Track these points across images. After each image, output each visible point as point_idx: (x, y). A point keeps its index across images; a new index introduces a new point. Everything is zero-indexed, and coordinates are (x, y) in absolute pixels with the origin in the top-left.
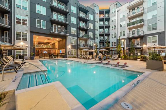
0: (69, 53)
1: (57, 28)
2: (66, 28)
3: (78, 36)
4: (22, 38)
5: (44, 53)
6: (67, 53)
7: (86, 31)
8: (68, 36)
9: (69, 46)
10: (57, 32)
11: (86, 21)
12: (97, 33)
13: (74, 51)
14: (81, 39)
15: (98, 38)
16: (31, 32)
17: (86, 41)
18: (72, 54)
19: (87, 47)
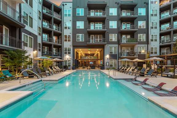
0: (108, 64)
1: (94, 37)
2: (104, 37)
3: (119, 42)
4: (67, 52)
5: (91, 64)
6: (105, 64)
7: (132, 34)
8: (105, 45)
9: (107, 56)
10: (95, 42)
11: (132, 21)
12: (155, 33)
13: (114, 62)
14: (124, 46)
15: (156, 40)
16: (73, 46)
17: (133, 48)
18: (111, 66)
19: (134, 56)
